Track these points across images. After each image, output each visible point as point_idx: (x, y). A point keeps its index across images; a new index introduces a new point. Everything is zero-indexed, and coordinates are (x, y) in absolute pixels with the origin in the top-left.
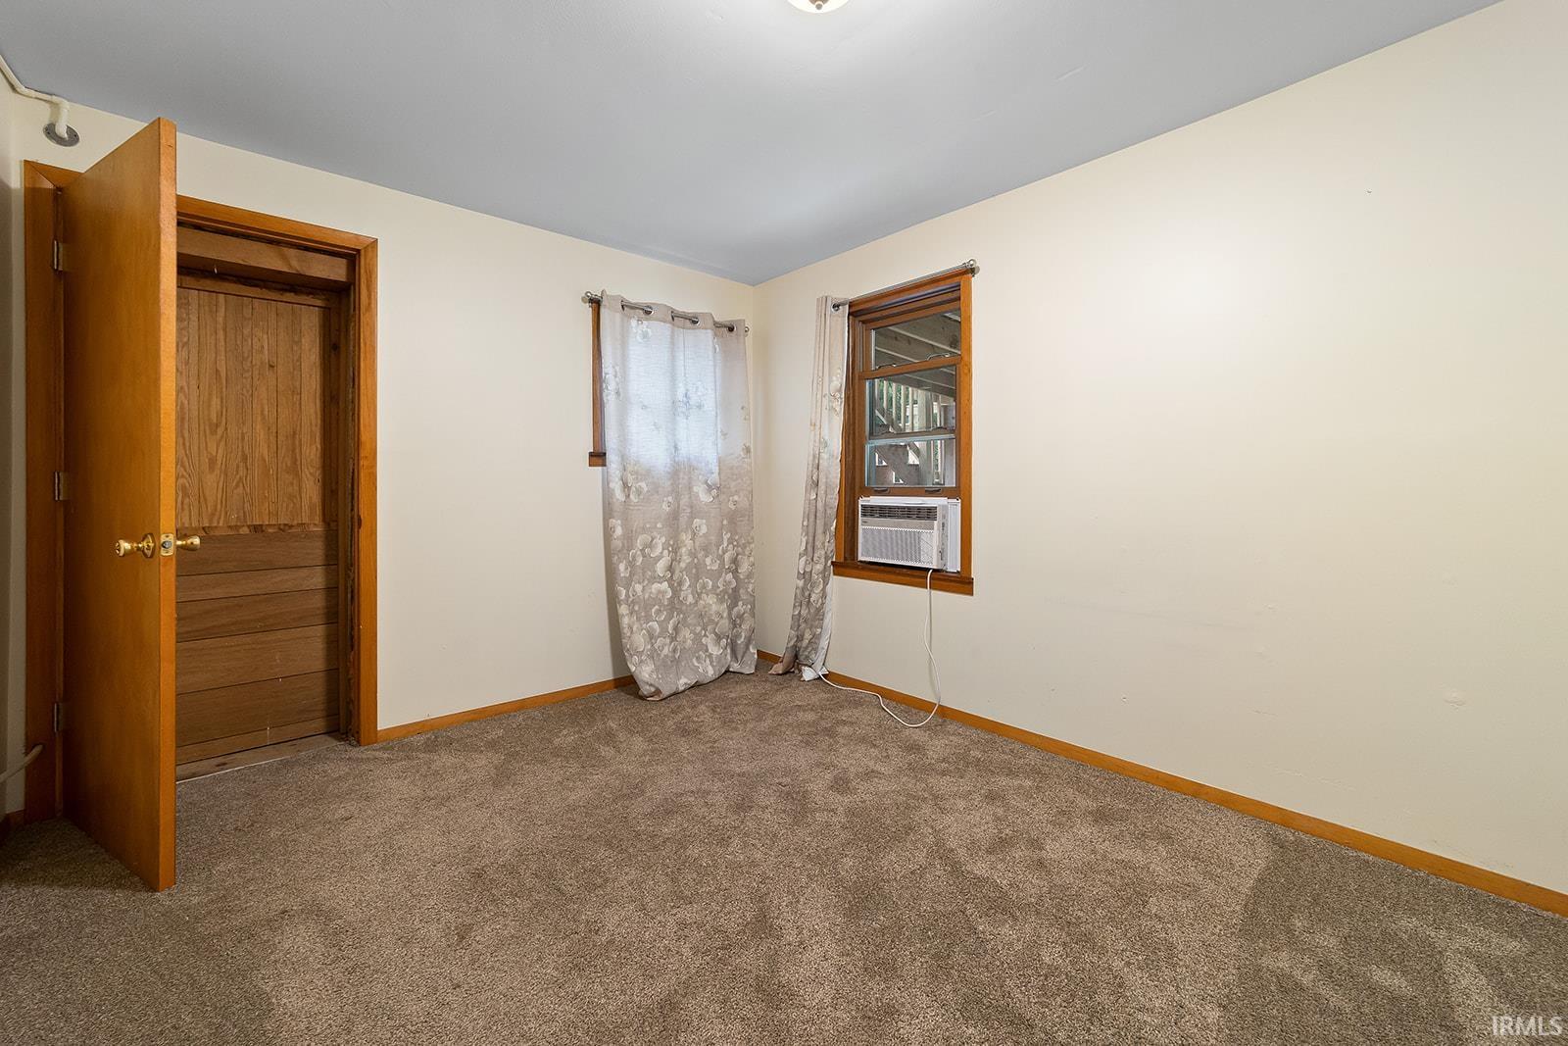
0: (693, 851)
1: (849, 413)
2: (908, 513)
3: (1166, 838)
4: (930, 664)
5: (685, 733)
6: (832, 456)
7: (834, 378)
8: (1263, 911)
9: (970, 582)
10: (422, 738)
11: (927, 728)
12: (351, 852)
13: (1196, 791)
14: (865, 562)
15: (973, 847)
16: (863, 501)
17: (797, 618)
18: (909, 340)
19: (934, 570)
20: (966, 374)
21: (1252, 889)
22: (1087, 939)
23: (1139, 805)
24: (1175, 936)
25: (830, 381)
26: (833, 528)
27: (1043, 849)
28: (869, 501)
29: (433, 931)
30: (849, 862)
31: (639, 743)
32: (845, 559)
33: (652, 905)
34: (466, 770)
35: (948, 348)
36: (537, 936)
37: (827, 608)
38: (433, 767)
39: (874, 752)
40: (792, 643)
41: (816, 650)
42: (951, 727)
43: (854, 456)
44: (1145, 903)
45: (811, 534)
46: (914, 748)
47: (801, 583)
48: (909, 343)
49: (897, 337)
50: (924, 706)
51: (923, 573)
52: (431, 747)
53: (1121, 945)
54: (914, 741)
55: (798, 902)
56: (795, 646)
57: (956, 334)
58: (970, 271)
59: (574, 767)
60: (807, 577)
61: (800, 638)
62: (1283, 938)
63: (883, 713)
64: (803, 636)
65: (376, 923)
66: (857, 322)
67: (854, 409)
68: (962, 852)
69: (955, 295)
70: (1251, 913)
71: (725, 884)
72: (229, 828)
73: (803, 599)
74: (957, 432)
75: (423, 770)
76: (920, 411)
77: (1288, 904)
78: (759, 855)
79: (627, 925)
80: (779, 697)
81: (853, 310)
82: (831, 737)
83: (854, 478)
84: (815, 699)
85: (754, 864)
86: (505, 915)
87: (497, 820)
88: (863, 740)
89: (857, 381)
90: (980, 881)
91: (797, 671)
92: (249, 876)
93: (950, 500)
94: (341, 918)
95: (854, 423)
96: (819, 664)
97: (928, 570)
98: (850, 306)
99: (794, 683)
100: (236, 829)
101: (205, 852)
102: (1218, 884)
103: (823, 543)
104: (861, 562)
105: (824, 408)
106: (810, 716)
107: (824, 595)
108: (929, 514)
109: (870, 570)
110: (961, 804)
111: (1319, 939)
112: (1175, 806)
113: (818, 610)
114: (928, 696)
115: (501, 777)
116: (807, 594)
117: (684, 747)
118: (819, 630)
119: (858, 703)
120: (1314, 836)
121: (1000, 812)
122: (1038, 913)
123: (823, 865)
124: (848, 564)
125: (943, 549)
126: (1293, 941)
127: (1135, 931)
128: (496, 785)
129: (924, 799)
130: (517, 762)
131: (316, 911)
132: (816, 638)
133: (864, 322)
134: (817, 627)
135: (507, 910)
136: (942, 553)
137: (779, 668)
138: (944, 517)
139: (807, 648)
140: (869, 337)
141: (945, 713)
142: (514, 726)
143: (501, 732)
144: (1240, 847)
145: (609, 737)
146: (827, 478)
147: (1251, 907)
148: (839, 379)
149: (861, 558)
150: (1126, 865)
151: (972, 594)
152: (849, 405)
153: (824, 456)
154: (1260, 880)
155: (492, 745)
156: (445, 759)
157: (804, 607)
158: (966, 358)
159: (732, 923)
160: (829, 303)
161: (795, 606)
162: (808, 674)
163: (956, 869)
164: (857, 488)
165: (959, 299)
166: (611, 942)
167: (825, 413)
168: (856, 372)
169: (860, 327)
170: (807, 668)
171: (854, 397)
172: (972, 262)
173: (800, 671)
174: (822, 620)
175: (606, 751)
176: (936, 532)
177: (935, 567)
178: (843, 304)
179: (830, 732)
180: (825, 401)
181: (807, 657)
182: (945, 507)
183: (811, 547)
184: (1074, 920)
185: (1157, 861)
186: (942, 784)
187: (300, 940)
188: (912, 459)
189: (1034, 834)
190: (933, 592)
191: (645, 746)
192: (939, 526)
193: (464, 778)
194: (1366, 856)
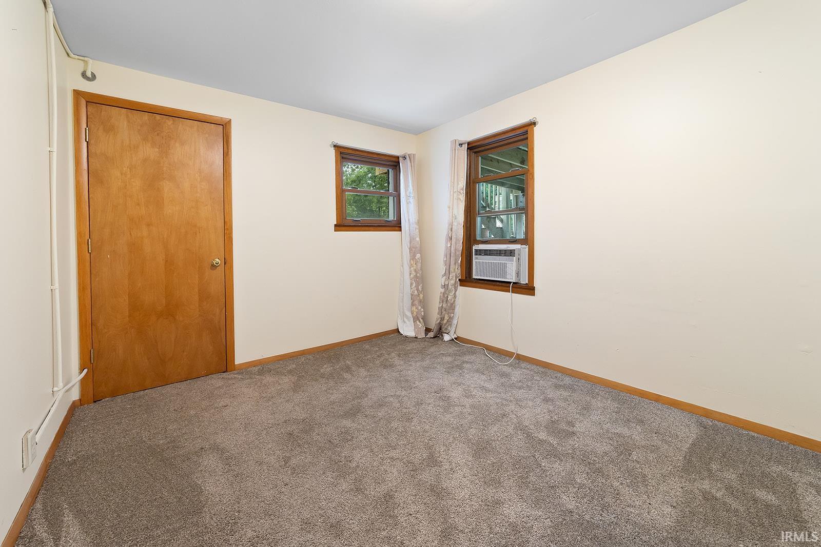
0: (394, 424)
1: (468, 201)
2: (499, 253)
3: (641, 422)
4: (512, 331)
5: (385, 367)
6: (459, 224)
7: (460, 183)
8: (694, 460)
9: (533, 289)
10: (256, 369)
11: (511, 365)
12: (229, 422)
13: (657, 399)
14: (477, 279)
15: (537, 424)
16: (475, 247)
17: (441, 309)
18: (498, 161)
19: (514, 283)
20: (531, 179)
21: (689, 448)
22: (599, 471)
23: (626, 406)
24: (646, 471)
25: (458, 184)
26: (459, 262)
27: (573, 426)
28: (478, 247)
29: (272, 459)
30: (473, 431)
31: (363, 372)
32: (466, 278)
33: (376, 450)
34: (279, 384)
35: (520, 165)
36: (322, 463)
37: (457, 303)
38: (263, 382)
39: (483, 377)
40: (438, 322)
41: (451, 325)
42: (523, 365)
43: (470, 223)
44: (630, 455)
45: (448, 265)
46: (504, 375)
47: (443, 290)
48: (498, 163)
49: (492, 160)
50: (509, 354)
51: (508, 285)
52: (261, 373)
53: (618, 474)
54: (504, 372)
55: (449, 450)
56: (440, 323)
57: (525, 157)
58: (534, 124)
59: (331, 383)
60: (446, 287)
61: (442, 319)
62: (706, 474)
63: (487, 358)
64: (444, 318)
65: (245, 455)
66: (471, 153)
67: (470, 198)
68: (532, 427)
69: (525, 137)
70: (688, 461)
71: (412, 441)
72: (172, 409)
73: (444, 298)
74: (525, 210)
75: (259, 384)
76: (503, 199)
77: (708, 457)
78: (427, 427)
79: (365, 459)
80: (432, 349)
81: (470, 146)
82: (460, 369)
83: (470, 235)
84: (450, 351)
85: (425, 431)
86: (305, 453)
87: (297, 408)
88: (477, 371)
89: (472, 183)
90: (541, 442)
91: (440, 336)
92: (183, 432)
93: (522, 246)
94: (228, 452)
95: (470, 206)
96: (452, 332)
97: (510, 283)
98: (468, 145)
99: (440, 342)
100: (174, 410)
101: (162, 420)
102: (670, 446)
103: (455, 269)
104: (474, 279)
105: (454, 198)
106: (449, 359)
107: (455, 297)
108: (511, 253)
109: (479, 283)
110: (530, 404)
111: (726, 474)
112: (646, 406)
113: (452, 304)
114: (510, 349)
115: (296, 388)
116: (446, 296)
117: (385, 374)
118: (453, 315)
119: (473, 353)
120: (723, 423)
121: (551, 408)
122: (573, 457)
123: (461, 432)
124: (467, 279)
125: (518, 272)
126: (711, 475)
127: (625, 468)
128: (295, 391)
129: (511, 401)
130: (304, 380)
131: (216, 448)
132: (451, 319)
133: (475, 153)
134: (451, 313)
135: (306, 450)
136: (518, 274)
137: (431, 335)
138: (519, 255)
139: (446, 324)
140: (478, 160)
141: (520, 358)
142: (300, 363)
143: (294, 366)
144: (682, 427)
145: (348, 369)
146: (456, 235)
147: (688, 457)
148: (462, 183)
149: (474, 277)
150: (619, 435)
151: (534, 295)
152: (467, 196)
153: (455, 224)
154: (693, 444)
155: (290, 372)
156: (268, 379)
157: (444, 303)
158: (531, 171)
159: (417, 459)
160: (457, 144)
161: (440, 303)
162: (447, 338)
163: (529, 436)
164: (472, 240)
165: (527, 138)
166: (358, 466)
167: (455, 201)
168: (471, 179)
169: (473, 155)
170: (446, 334)
171: (470, 192)
172: (534, 119)
173: (442, 336)
174: (454, 309)
175: (347, 376)
176: (514, 263)
177: (514, 281)
178: (465, 143)
179: (460, 367)
180: (455, 195)
181: (446, 329)
182: (519, 250)
183: (448, 273)
184: (592, 462)
185: (636, 434)
186: (520, 393)
187: (211, 461)
188: (499, 224)
189: (570, 419)
190: (513, 294)
191: (365, 373)
192: (516, 259)
193: (279, 388)
194: (753, 434)
